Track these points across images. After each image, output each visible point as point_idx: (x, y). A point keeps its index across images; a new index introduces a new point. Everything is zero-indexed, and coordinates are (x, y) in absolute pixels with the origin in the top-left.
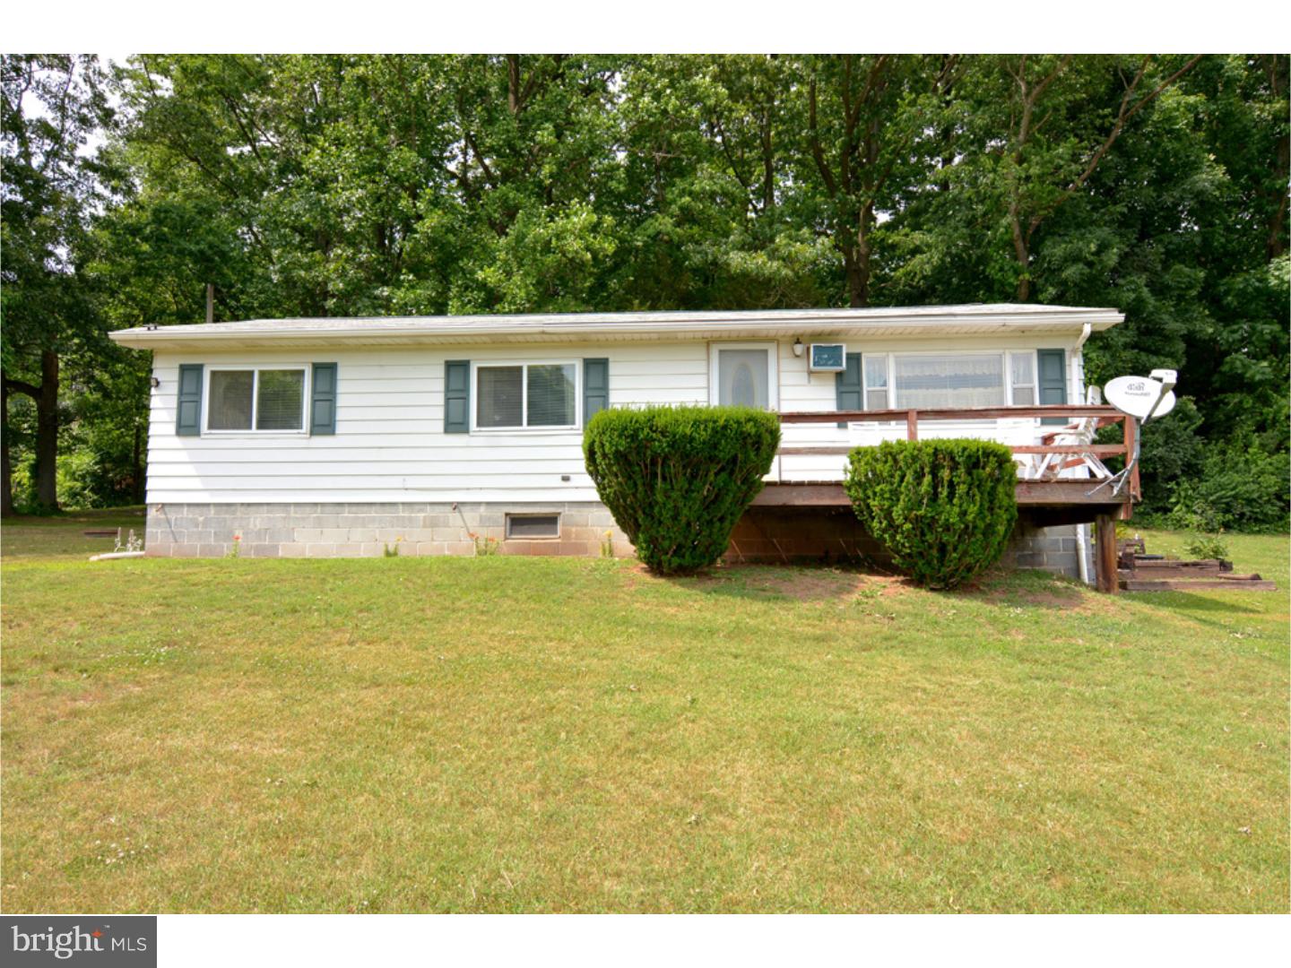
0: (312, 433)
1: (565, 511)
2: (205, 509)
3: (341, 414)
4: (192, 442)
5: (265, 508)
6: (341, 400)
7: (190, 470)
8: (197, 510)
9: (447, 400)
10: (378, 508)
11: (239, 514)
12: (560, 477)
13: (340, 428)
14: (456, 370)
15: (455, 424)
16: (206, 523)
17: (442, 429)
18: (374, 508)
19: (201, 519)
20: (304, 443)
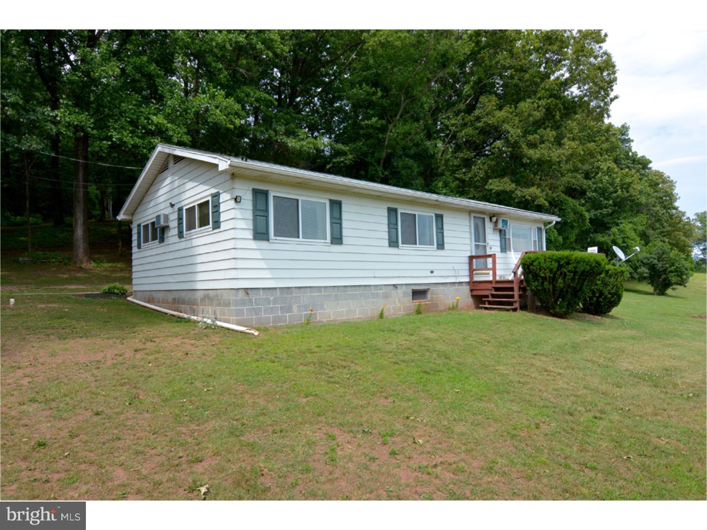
0: (332, 243)
1: (432, 288)
2: (274, 291)
3: (345, 232)
4: (263, 244)
5: (309, 290)
6: (345, 224)
7: (262, 264)
8: (269, 292)
9: (389, 228)
10: (364, 288)
11: (294, 295)
12: (429, 272)
13: (345, 240)
14: (392, 212)
15: (393, 243)
16: (275, 302)
17: (387, 245)
18: (361, 288)
19: (272, 298)
20: (327, 249)
